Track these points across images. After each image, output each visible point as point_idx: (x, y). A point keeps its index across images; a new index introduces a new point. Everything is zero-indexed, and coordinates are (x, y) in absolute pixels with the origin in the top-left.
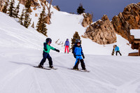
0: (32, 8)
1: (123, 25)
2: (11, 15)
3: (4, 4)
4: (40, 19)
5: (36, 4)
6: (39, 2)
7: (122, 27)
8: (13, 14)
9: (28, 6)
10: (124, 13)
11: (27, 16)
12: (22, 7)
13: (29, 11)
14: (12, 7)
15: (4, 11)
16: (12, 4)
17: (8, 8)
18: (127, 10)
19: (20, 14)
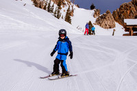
0: (62, 6)
1: (120, 16)
3: (44, 4)
4: (67, 13)
5: (64, 4)
6: (66, 2)
7: (119, 17)
8: (50, 10)
9: (59, 5)
10: (120, 9)
11: (59, 12)
12: (56, 6)
13: (60, 8)
14: (49, 6)
15: (45, 9)
16: (49, 4)
17: (47, 6)
18: (122, 7)
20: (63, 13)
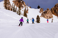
0: (21, 8)
2: (14, 11)
3: (11, 8)
4: (25, 12)
5: (22, 7)
6: (23, 6)
7: (55, 12)
8: (15, 11)
9: (20, 8)
10: (55, 7)
11: (20, 11)
12: (18, 8)
13: (20, 9)
14: (14, 8)
15: (12, 10)
16: (14, 7)
17: (13, 9)
18: (56, 6)
19: (17, 11)
20: (22, 12)
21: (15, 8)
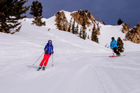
19: (79, 31)
21: (75, 26)
